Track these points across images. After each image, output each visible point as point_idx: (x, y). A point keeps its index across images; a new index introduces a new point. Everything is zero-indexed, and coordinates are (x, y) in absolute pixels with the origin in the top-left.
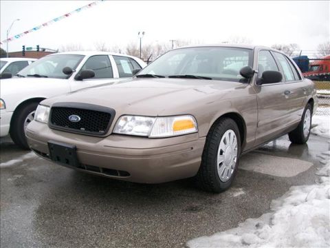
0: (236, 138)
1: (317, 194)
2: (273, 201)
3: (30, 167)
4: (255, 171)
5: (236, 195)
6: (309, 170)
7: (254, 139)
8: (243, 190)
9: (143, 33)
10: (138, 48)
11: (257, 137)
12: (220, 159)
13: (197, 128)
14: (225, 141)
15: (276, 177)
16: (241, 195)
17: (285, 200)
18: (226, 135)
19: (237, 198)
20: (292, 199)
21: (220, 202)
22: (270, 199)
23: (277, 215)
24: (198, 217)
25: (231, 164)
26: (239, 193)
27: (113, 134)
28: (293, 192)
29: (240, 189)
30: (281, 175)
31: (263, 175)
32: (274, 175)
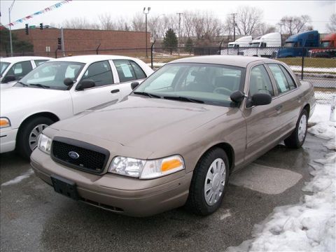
0: (224, 165)
1: (293, 225)
2: (256, 226)
3: (37, 184)
4: (245, 186)
5: (223, 217)
6: (297, 185)
7: (243, 160)
8: (231, 212)
9: (149, 9)
10: (144, 21)
11: (246, 158)
12: (207, 187)
13: (185, 165)
14: (212, 171)
15: (264, 194)
16: (227, 218)
17: (266, 224)
18: (213, 165)
19: (223, 221)
20: (272, 224)
21: (207, 226)
22: (253, 223)
23: (255, 244)
24: (186, 245)
25: (219, 189)
26: (226, 215)
27: (108, 173)
28: (276, 214)
29: (228, 210)
30: (269, 192)
31: (252, 191)
32: (262, 192)
